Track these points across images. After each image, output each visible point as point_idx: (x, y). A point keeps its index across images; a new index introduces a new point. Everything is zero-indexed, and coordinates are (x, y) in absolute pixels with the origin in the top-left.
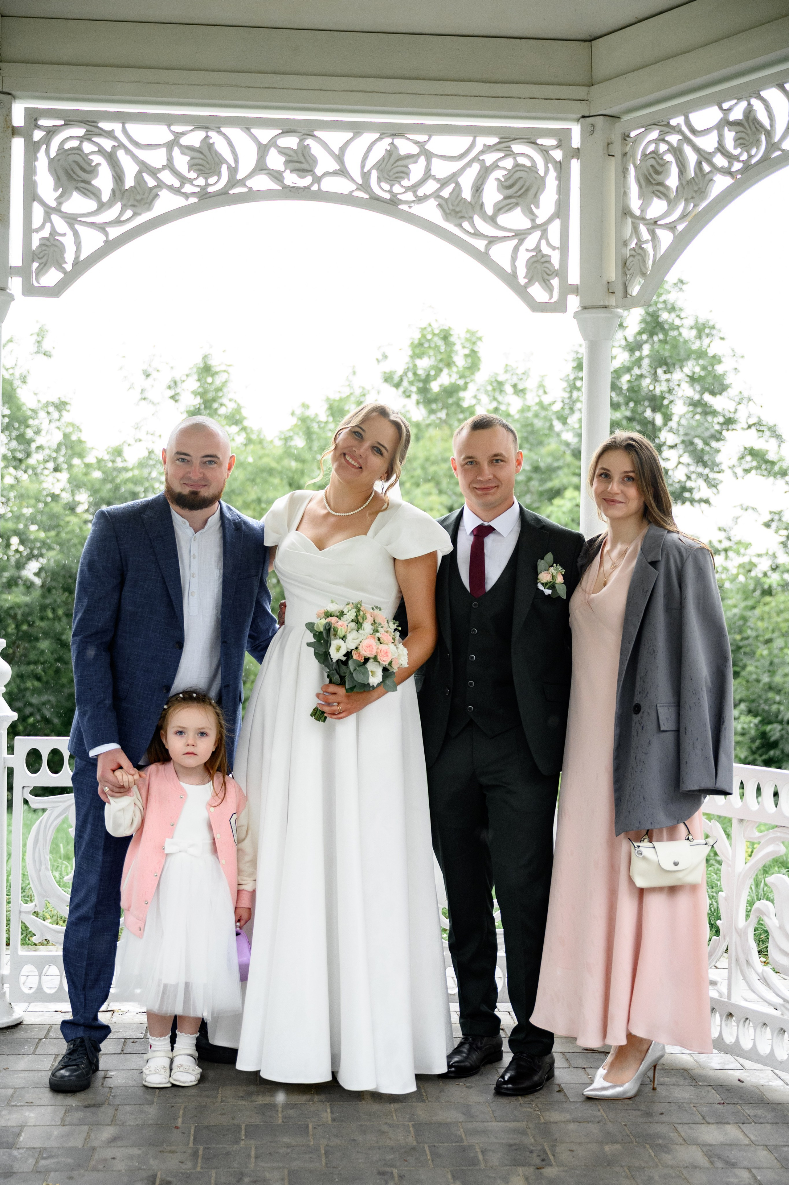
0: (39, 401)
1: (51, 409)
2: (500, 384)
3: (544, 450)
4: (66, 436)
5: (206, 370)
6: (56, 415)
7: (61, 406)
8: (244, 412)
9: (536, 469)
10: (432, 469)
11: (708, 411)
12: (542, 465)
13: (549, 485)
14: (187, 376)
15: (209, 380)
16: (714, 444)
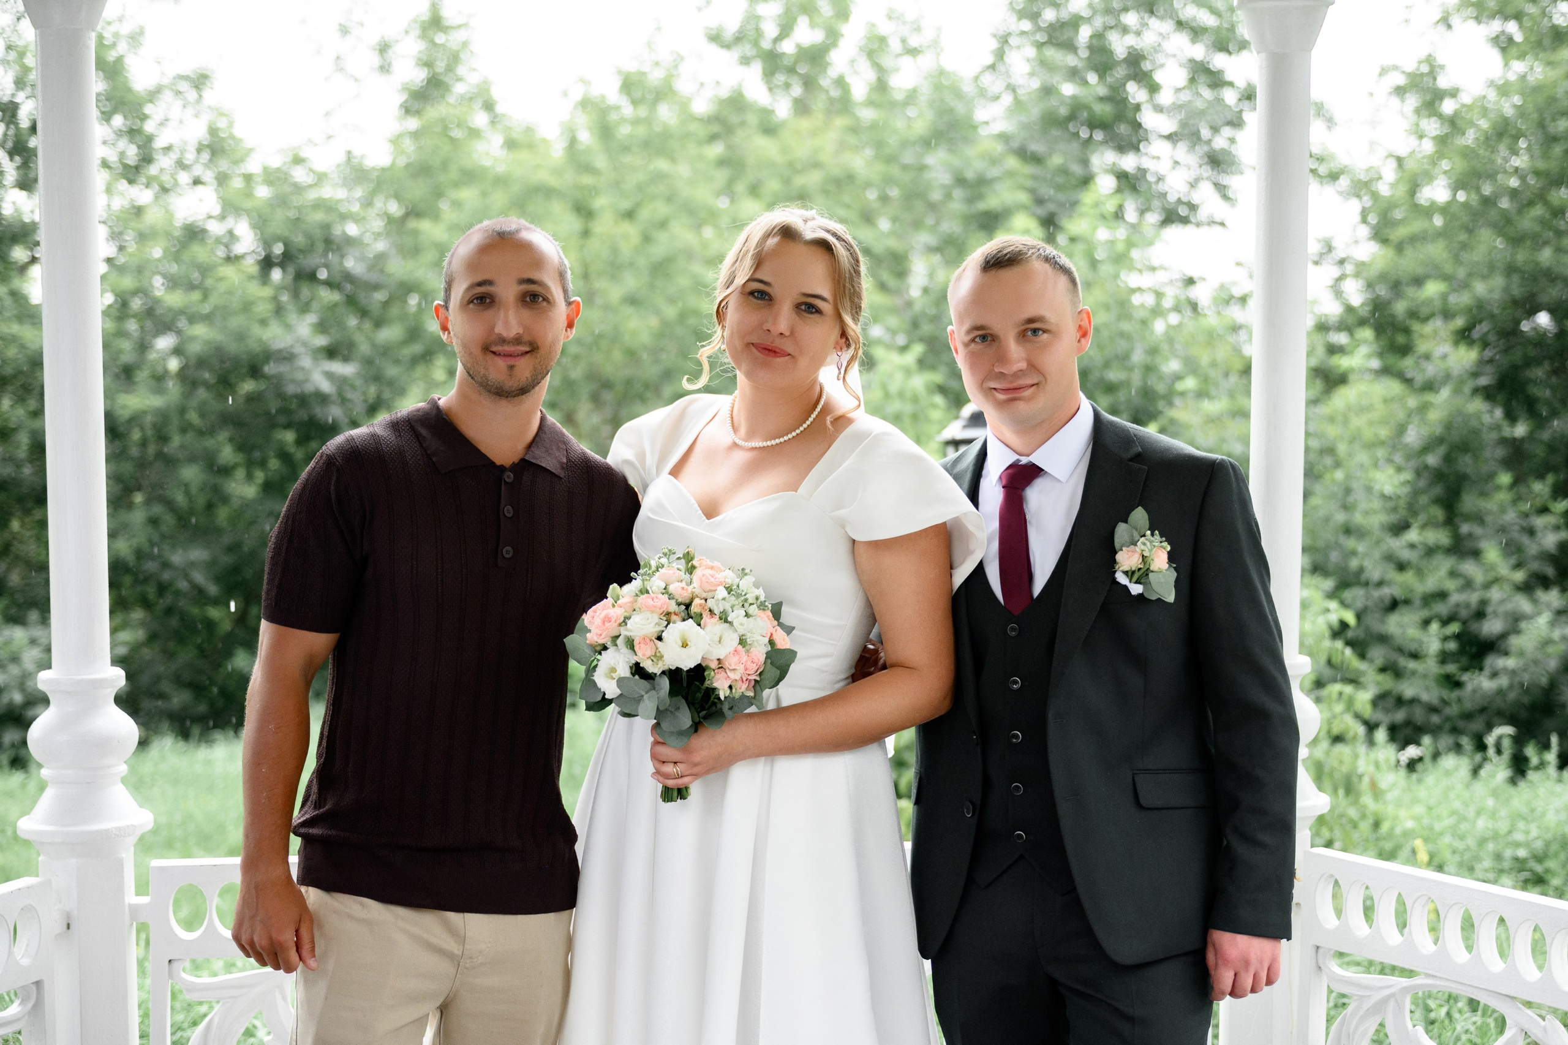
0: (163, 74)
1: (184, 86)
2: (883, 40)
3: (971, 152)
4: (213, 131)
5: (435, 23)
6: (192, 95)
7: (200, 81)
8: (496, 93)
9: (960, 181)
10: (799, 181)
11: (1217, 80)
12: (970, 175)
13: (982, 206)
14: (407, 32)
15: (440, 38)
16: (1227, 132)
